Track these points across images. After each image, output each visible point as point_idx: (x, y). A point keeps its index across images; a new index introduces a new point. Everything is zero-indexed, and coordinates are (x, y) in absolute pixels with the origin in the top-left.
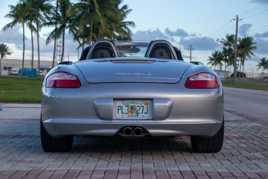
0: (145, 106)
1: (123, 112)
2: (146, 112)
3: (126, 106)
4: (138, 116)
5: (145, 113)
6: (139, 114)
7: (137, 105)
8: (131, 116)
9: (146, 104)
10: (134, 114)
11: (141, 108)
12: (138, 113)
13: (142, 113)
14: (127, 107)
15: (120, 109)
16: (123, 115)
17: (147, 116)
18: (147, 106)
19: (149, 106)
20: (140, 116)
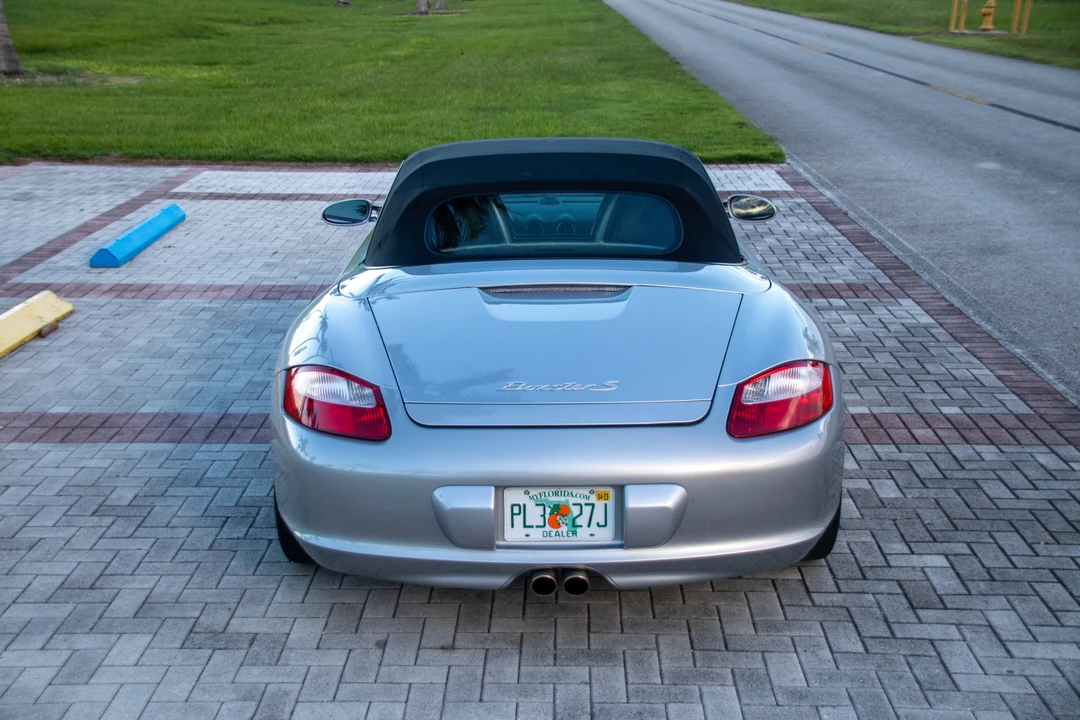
0: (599, 505)
1: (527, 524)
2: (602, 523)
3: (537, 505)
4: (575, 533)
5: (598, 524)
6: (578, 529)
7: (572, 500)
8: (553, 534)
9: (600, 497)
10: (564, 529)
11: (587, 510)
12: (574, 526)
13: (589, 526)
14: (542, 507)
15: (519, 514)
16: (528, 531)
17: (606, 535)
18: (603, 502)
19: (611, 503)
20: (583, 537)
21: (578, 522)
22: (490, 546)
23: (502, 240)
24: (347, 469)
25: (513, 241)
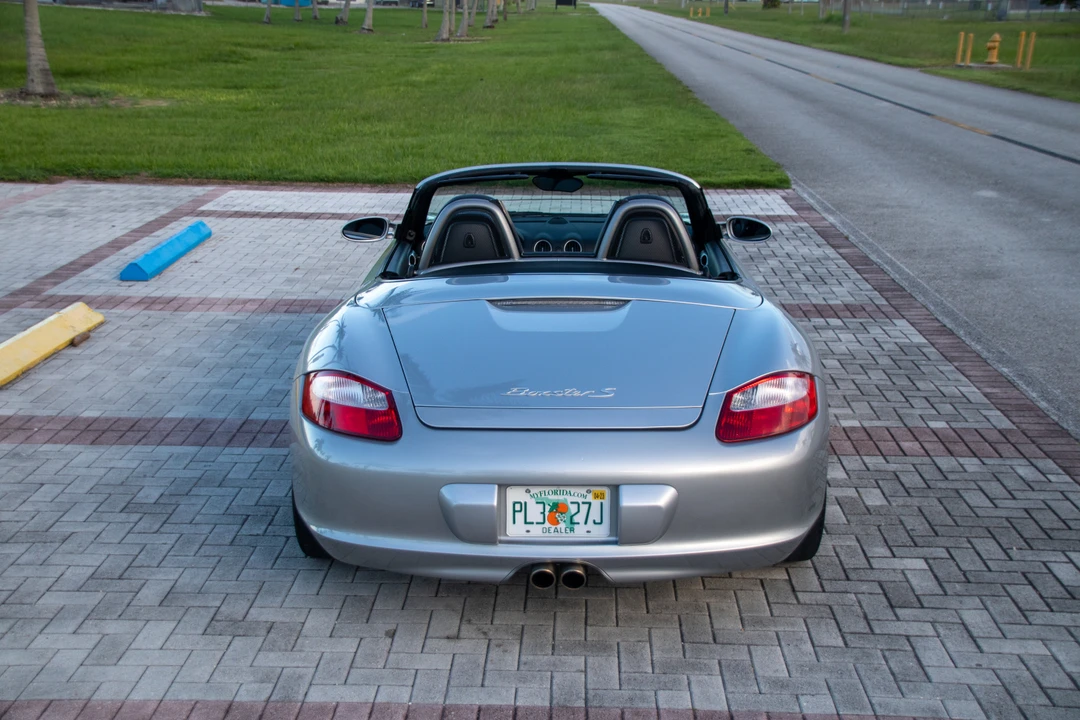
0: (596, 504)
1: (528, 521)
2: (598, 520)
3: (537, 503)
4: (572, 530)
5: (595, 522)
6: (576, 526)
7: (570, 499)
8: (552, 530)
9: (596, 496)
10: (562, 526)
11: (584, 508)
12: (572, 523)
13: (586, 523)
14: (542, 505)
15: (521, 511)
16: (529, 527)
17: (602, 532)
18: (598, 501)
19: (607, 502)
20: (580, 532)
21: (576, 519)
22: (492, 540)
23: (510, 256)
24: (361, 467)
25: (521, 257)
